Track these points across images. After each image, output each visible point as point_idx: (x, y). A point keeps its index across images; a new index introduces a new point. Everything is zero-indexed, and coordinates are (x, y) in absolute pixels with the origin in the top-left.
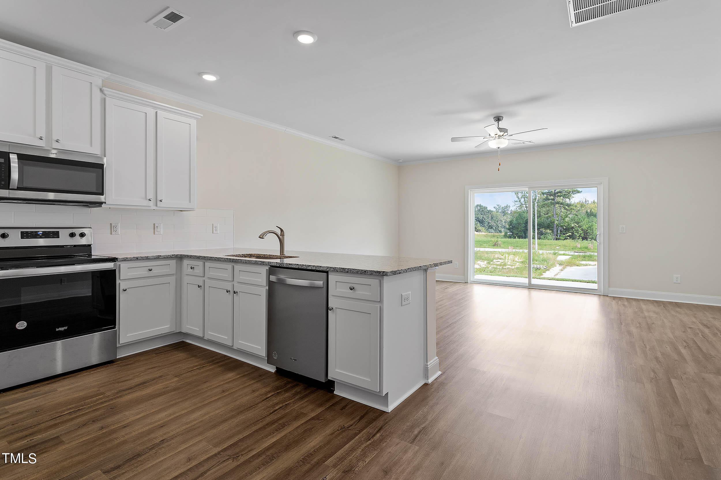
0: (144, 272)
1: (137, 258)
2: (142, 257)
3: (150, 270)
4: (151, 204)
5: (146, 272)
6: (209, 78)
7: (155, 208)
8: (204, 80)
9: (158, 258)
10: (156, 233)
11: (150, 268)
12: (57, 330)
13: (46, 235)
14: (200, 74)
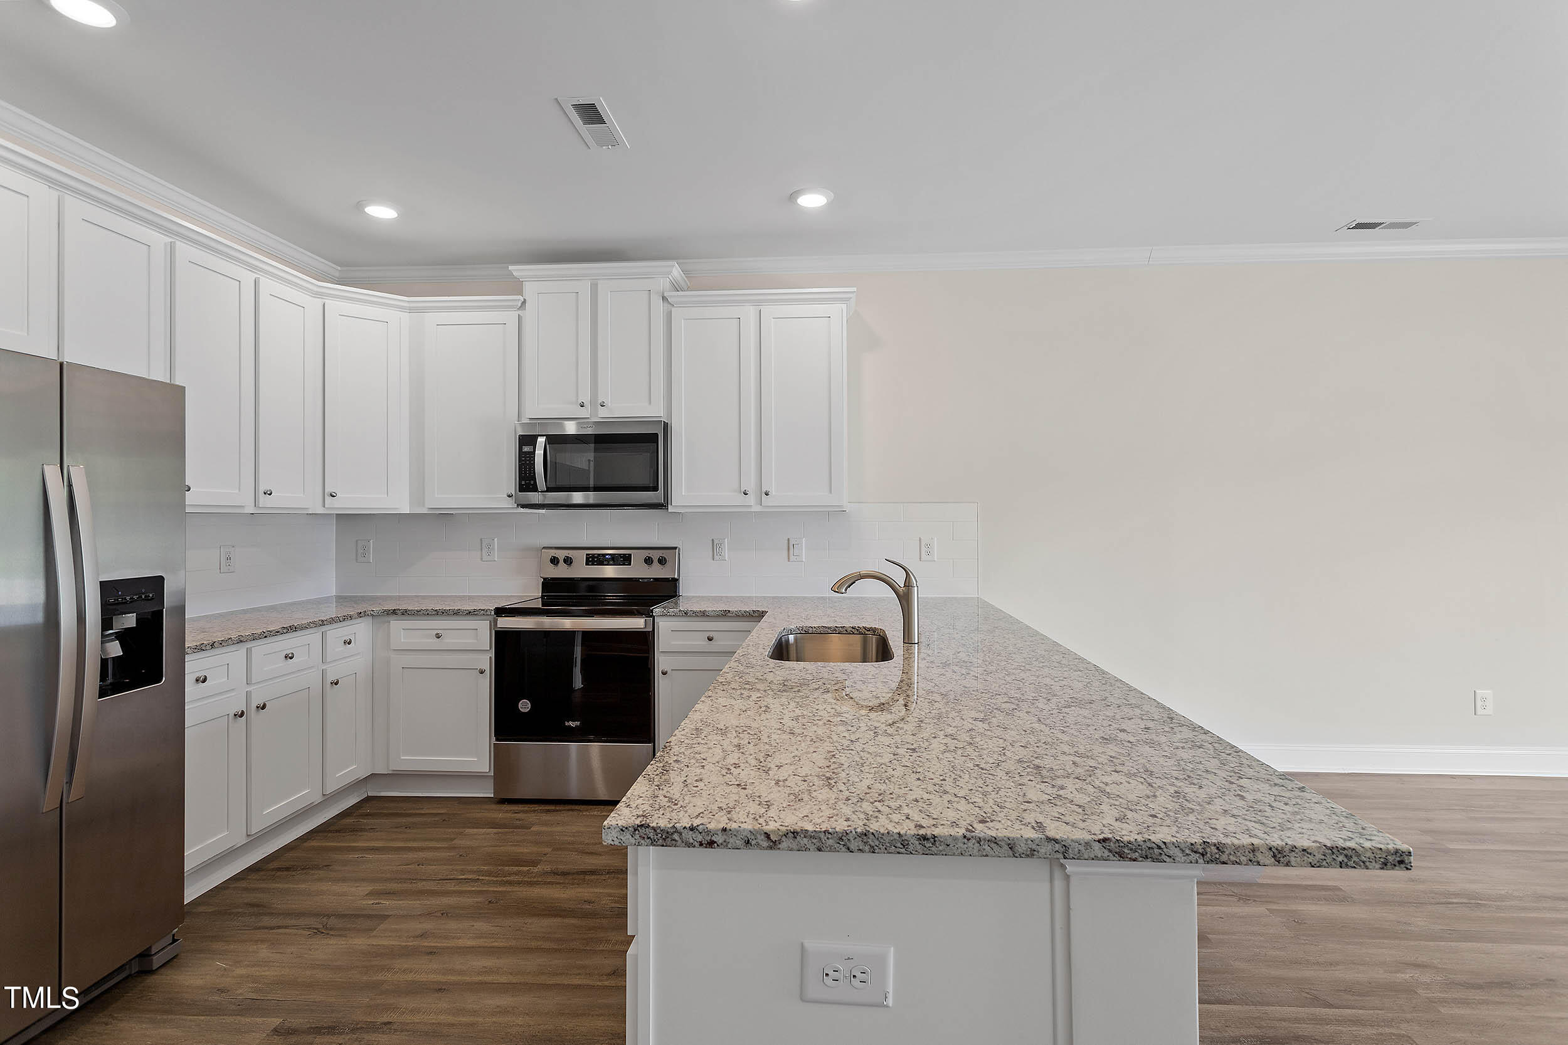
0: (700, 642)
1: (685, 613)
2: (694, 612)
3: (710, 639)
4: (751, 500)
5: (704, 643)
6: (812, 201)
7: (758, 509)
8: (802, 211)
9: (725, 615)
10: (792, 558)
11: (711, 634)
12: (567, 724)
13: (615, 560)
14: (793, 197)
